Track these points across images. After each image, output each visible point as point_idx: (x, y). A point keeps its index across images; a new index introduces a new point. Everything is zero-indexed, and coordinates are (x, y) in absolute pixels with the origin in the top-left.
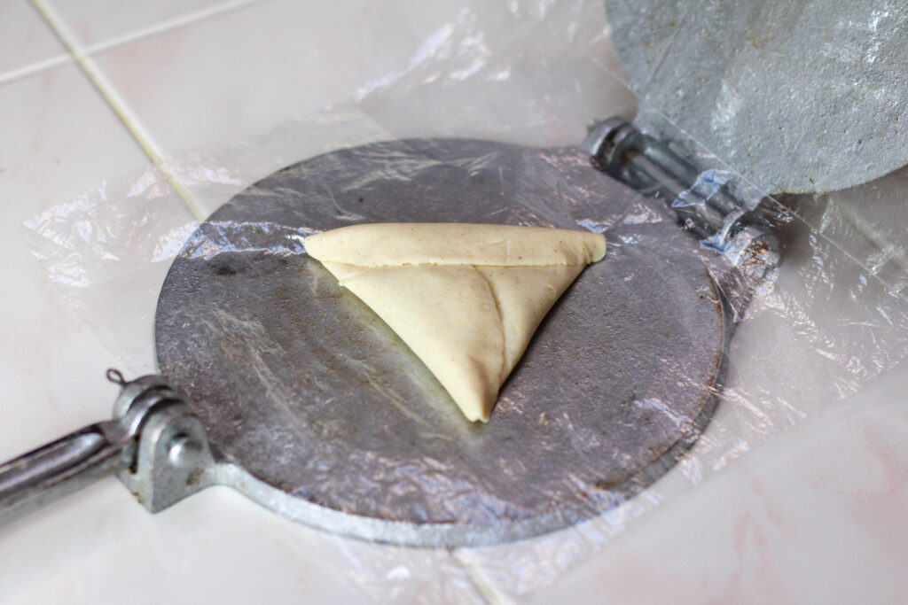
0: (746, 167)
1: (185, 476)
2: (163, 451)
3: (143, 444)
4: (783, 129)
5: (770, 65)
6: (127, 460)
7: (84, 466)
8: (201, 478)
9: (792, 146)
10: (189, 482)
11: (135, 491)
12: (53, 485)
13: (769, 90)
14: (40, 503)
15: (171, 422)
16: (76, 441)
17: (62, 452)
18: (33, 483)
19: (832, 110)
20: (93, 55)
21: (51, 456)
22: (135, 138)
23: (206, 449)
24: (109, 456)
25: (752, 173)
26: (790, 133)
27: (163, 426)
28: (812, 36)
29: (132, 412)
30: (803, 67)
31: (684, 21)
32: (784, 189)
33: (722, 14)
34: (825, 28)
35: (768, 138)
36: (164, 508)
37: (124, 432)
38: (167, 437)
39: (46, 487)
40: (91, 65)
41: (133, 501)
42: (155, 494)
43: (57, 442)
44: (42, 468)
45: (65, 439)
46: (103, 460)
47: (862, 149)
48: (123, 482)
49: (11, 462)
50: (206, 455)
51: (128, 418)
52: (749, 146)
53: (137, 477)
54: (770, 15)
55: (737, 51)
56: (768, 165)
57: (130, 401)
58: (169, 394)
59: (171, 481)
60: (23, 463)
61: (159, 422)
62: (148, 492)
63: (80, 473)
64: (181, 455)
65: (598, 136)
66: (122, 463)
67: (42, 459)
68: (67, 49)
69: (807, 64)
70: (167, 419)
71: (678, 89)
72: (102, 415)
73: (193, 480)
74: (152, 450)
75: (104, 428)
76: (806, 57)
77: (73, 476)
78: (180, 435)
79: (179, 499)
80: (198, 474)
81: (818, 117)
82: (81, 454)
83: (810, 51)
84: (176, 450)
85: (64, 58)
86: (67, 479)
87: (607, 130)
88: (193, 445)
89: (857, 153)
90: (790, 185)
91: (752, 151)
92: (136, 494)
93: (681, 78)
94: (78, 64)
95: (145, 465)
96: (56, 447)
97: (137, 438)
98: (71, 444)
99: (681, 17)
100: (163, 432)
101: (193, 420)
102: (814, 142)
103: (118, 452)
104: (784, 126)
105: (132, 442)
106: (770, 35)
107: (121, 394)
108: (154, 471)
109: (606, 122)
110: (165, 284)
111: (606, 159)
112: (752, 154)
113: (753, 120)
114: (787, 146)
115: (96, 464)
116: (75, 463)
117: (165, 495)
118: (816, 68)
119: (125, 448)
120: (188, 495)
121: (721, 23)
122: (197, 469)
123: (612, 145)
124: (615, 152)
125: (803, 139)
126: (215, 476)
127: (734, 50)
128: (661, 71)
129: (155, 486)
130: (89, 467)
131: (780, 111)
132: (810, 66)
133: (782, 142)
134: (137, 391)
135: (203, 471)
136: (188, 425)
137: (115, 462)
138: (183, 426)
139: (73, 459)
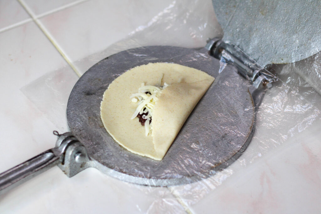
0: (260, 55)
1: (80, 165)
2: (73, 158)
3: (66, 156)
4: (272, 42)
5: (268, 21)
6: (61, 160)
7: (47, 164)
8: (85, 165)
9: (275, 48)
10: (81, 167)
11: (63, 170)
12: (38, 170)
13: (268, 29)
14: (34, 176)
15: (75, 148)
16: (44, 155)
17: (40, 159)
18: (31, 170)
19: (289, 36)
20: (39, 18)
21: (36, 161)
22: (55, 47)
23: (87, 156)
24: (55, 160)
25: (262, 57)
26: (275, 44)
27: (73, 150)
28: (282, 12)
29: (62, 145)
30: (279, 22)
31: (238, 5)
32: (273, 62)
33: (251, 3)
34: (286, 9)
35: (267, 45)
36: (73, 176)
37: (60, 152)
38: (74, 153)
39: (36, 171)
40: (39, 22)
41: (63, 173)
42: (70, 171)
43: (38, 156)
44: (34, 165)
45: (41, 155)
46: (53, 162)
47: (299, 49)
48: (59, 167)
49: (23, 163)
50: (87, 158)
51: (61, 147)
52: (261, 48)
53: (64, 166)
54: (267, 4)
55: (257, 16)
56: (268, 54)
57: (61, 141)
58: (74, 139)
59: (75, 167)
60: (27, 163)
61: (72, 148)
62: (68, 171)
63: (46, 166)
64: (79, 159)
65: (211, 44)
66: (60, 162)
67: (34, 162)
68: (31, 16)
69: (280, 21)
70: (74, 147)
71: (237, 28)
72: (52, 146)
73: (83, 166)
74: (69, 157)
75: (53, 150)
76: (280, 18)
77: (44, 167)
78: (79, 152)
79: (78, 172)
80: (84, 164)
81: (284, 38)
82: (46, 160)
83: (281, 17)
84: (77, 157)
85: (30, 20)
86: (42, 168)
87: (213, 42)
88: (83, 156)
89: (298, 51)
90: (275, 61)
91: (262, 49)
92: (64, 171)
93: (238, 24)
94: (35, 22)
95: (67, 162)
96: (38, 158)
97: (64, 153)
98: (43, 156)
99: (238, 4)
100: (73, 152)
101: (82, 147)
102: (283, 47)
103: (58, 159)
104: (273, 41)
105: (63, 155)
106: (268, 11)
107: (58, 139)
108: (70, 164)
109: (213, 39)
110: (69, 99)
111: (213, 52)
112: (262, 51)
113: (262, 39)
114: (274, 48)
115: (51, 163)
116: (45, 163)
117: (74, 171)
118: (283, 22)
119: (61, 157)
120: (81, 171)
121: (251, 6)
122: (84, 163)
123: (215, 47)
124: (216, 50)
125: (279, 46)
126: (90, 164)
127: (256, 15)
128: (231, 23)
129: (70, 169)
130: (49, 164)
131: (271, 36)
132: (281, 21)
133: (272, 46)
134: (63, 138)
135: (86, 163)
136: (81, 149)
137: (57, 162)
138: (79, 149)
139: (44, 161)
